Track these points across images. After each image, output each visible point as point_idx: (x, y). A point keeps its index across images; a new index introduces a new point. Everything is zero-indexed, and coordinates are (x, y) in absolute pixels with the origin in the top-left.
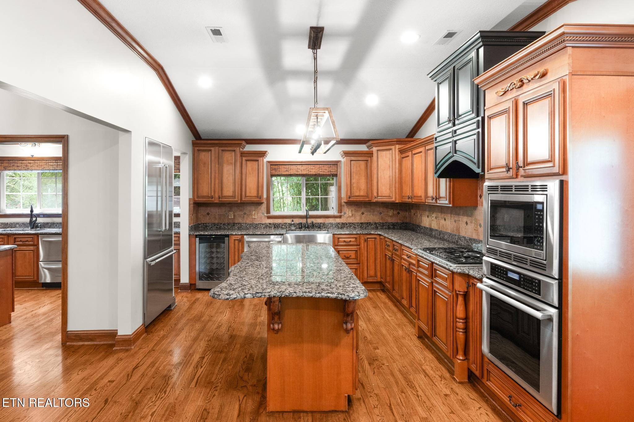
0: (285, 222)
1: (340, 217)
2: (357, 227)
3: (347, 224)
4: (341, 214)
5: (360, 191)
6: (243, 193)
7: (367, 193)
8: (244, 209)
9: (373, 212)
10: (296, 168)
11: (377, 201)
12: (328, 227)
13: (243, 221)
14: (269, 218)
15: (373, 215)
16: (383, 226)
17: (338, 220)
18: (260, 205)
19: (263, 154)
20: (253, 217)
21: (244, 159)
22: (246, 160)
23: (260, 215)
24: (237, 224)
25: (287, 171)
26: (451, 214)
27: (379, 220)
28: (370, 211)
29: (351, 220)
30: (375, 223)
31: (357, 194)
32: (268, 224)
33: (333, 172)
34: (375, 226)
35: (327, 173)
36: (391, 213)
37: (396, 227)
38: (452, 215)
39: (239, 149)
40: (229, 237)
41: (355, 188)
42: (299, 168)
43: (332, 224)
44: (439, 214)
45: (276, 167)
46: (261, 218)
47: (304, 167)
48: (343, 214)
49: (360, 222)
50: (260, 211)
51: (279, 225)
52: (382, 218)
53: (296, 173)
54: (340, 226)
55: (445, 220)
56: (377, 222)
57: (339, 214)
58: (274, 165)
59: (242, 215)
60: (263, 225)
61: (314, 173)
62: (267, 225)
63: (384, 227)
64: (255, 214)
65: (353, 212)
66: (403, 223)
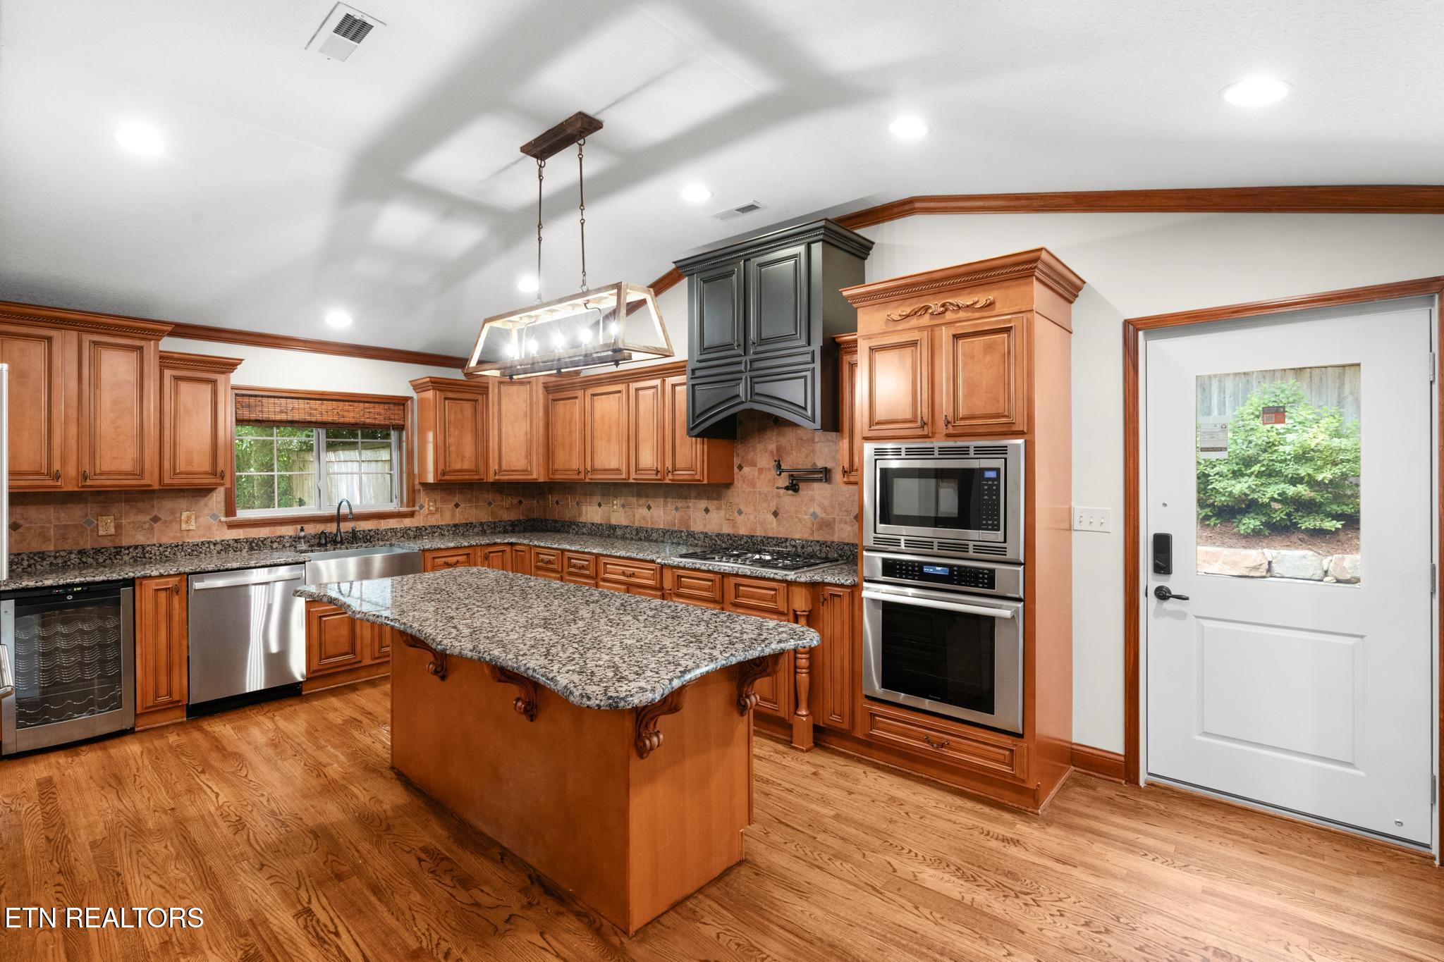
0: (278, 534)
1: (411, 515)
2: (446, 533)
3: (426, 529)
4: (414, 509)
5: (464, 461)
6: (166, 465)
7: (477, 466)
8: (153, 507)
9: (476, 502)
10: (308, 406)
11: (499, 480)
12: (386, 538)
13: (148, 539)
14: (231, 526)
15: (476, 507)
16: (495, 527)
17: (407, 522)
18: (206, 496)
19: (229, 365)
20: (184, 526)
21: (168, 373)
22: (177, 378)
23: (206, 519)
24: (128, 548)
25: (281, 412)
26: (666, 497)
27: (486, 516)
28: (470, 501)
29: (433, 521)
30: (481, 524)
31: (458, 467)
32: (231, 543)
33: (394, 419)
34: (480, 529)
35: (383, 423)
36: (507, 502)
37: (517, 529)
38: (669, 500)
39: (157, 346)
40: (133, 585)
41: (453, 455)
42: (313, 406)
43: (394, 530)
44: (634, 500)
45: (252, 400)
46: (209, 528)
47: (329, 405)
48: (417, 508)
49: (451, 523)
50: (206, 511)
51: (262, 542)
52: (492, 513)
53: (308, 418)
54: (411, 534)
55: (649, 508)
56: (483, 521)
57: (410, 509)
58: (245, 396)
59: (145, 523)
60: (215, 544)
61: (352, 421)
62: (229, 545)
63: (498, 530)
64: (189, 519)
65: (439, 505)
66: (528, 520)
